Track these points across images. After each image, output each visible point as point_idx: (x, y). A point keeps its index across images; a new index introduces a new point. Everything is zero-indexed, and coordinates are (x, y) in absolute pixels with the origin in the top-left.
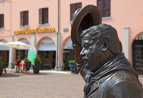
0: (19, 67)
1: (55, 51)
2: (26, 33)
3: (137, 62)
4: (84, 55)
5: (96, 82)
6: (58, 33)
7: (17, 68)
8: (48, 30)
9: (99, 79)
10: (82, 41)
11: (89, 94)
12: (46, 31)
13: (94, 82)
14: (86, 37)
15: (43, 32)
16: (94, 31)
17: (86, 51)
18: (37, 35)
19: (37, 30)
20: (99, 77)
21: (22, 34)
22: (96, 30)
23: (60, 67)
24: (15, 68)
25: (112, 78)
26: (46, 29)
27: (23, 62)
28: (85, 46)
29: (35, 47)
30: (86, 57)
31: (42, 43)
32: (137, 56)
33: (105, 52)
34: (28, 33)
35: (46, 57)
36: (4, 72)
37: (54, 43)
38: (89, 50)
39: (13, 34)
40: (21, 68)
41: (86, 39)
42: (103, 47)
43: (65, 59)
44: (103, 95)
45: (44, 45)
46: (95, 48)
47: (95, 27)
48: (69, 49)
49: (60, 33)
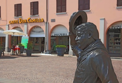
0: (15, 50)
1: (44, 38)
2: (20, 22)
3: (111, 46)
4: (78, 40)
5: (85, 55)
6: (46, 23)
7: (13, 51)
8: (38, 20)
9: (86, 54)
10: (76, 32)
11: (81, 62)
12: (37, 21)
13: (84, 55)
14: (79, 30)
15: (34, 22)
16: (83, 27)
17: (79, 38)
18: (29, 24)
19: (29, 19)
20: (86, 53)
21: (16, 23)
22: (85, 26)
23: (48, 51)
24: (11, 52)
25: (94, 53)
26: (37, 19)
27: (17, 47)
28: (78, 35)
29: (27, 34)
30: (79, 41)
31: (33, 31)
32: (110, 41)
33: (90, 38)
34: (21, 22)
35: (36, 43)
36: (2, 55)
37: (43, 31)
38: (80, 37)
39: (8, 23)
40: (17, 51)
41: (79, 31)
42: (89, 36)
43: (52, 44)
44: (89, 62)
45: (35, 33)
46: (84, 36)
47: (84, 24)
48: (55, 35)
49: (48, 23)
